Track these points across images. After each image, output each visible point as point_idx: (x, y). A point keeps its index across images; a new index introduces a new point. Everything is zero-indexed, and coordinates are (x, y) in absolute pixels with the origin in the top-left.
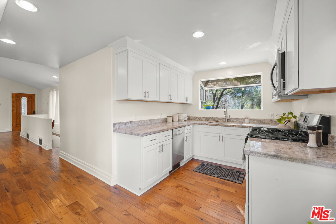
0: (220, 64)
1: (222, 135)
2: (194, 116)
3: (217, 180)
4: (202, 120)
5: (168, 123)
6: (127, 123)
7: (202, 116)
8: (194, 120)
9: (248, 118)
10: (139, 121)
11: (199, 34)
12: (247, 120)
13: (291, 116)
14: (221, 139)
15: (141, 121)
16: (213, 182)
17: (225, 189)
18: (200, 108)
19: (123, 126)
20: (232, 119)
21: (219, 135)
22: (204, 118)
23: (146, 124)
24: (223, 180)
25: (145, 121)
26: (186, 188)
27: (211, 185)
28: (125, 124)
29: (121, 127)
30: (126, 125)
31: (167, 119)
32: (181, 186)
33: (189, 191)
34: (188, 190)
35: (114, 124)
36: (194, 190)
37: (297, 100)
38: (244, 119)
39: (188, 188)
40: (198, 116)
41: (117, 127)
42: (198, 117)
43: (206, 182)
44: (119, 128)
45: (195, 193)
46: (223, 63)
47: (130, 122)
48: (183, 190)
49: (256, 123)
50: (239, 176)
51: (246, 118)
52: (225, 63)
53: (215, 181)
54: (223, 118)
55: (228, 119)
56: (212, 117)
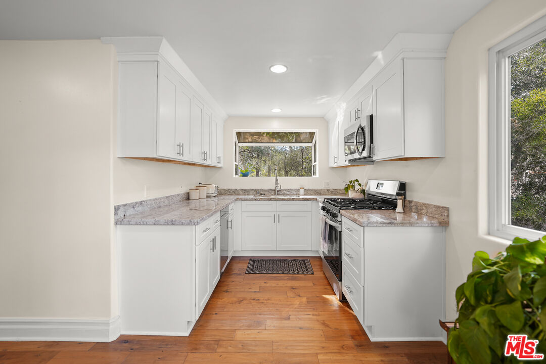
0: (272, 111)
1: (278, 213)
2: (226, 188)
3: (285, 277)
4: (239, 194)
5: (190, 201)
6: (137, 205)
7: (238, 188)
8: (225, 194)
9: (303, 188)
10: (154, 200)
11: (279, 69)
12: (302, 192)
13: (356, 183)
14: (277, 219)
15: (156, 199)
16: (281, 281)
17: (301, 285)
18: (234, 175)
19: (130, 211)
20: (283, 190)
21: (274, 213)
22: (242, 190)
23: (162, 205)
24: (291, 275)
25: (161, 199)
26: (254, 299)
27: (282, 285)
28: (134, 206)
29: (127, 214)
30: (135, 209)
31: (188, 194)
32: (244, 299)
33: (260, 301)
34: (257, 301)
35: (117, 209)
36: (266, 298)
37: (358, 166)
38: (298, 190)
39: (257, 299)
40: (233, 187)
41: (121, 213)
42: (232, 190)
43: (272, 283)
44: (124, 215)
45: (270, 301)
46: (276, 111)
47: (141, 203)
48: (251, 303)
49: (312, 195)
50: (305, 265)
51: (301, 188)
52: (280, 111)
53: (284, 280)
54: (271, 190)
55: (278, 191)
56: (254, 188)
